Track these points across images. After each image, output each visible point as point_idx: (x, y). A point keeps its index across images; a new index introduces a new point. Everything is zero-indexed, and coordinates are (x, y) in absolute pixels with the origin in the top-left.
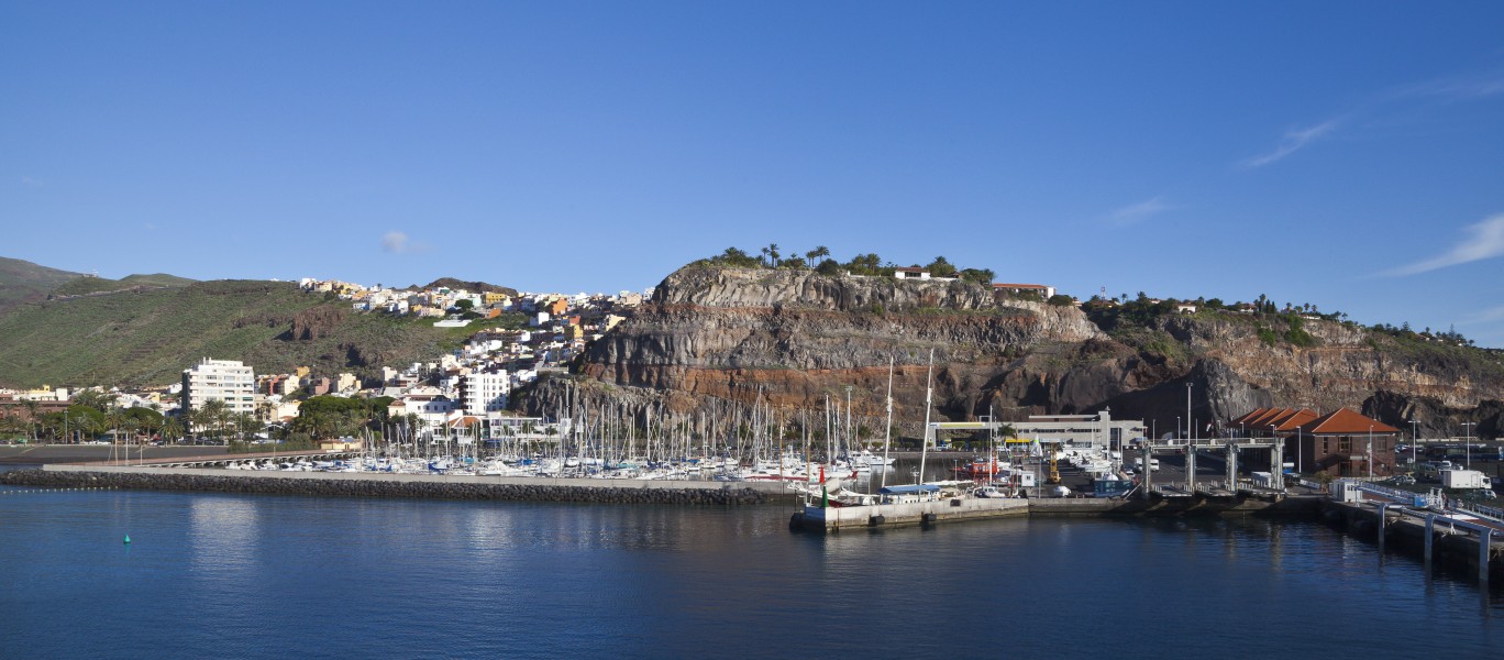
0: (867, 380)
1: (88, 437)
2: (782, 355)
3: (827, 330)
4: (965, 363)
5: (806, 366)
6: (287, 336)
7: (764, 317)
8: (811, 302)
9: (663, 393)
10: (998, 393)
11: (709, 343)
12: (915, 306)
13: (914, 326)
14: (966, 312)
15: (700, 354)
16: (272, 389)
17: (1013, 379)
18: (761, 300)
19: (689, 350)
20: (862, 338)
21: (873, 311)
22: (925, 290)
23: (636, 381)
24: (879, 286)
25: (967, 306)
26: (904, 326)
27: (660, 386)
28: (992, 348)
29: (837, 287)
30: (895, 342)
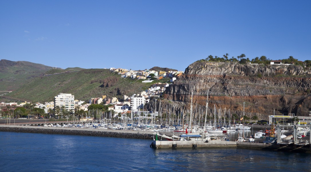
0: (253, 100)
1: (21, 117)
2: (224, 91)
3: (241, 83)
4: (291, 94)
5: (232, 95)
6: (102, 86)
7: (220, 78)
8: (236, 73)
9: (185, 104)
10: (300, 106)
11: (201, 87)
12: (275, 74)
13: (273, 81)
14: (294, 76)
15: (198, 91)
16: (95, 102)
17: (307, 101)
18: (219, 73)
19: (194, 89)
20: (253, 85)
21: (258, 76)
22: (279, 68)
23: (178, 100)
24: (261, 67)
25: (294, 74)
26: (269, 81)
27: (185, 101)
28: (302, 89)
29: (246, 68)
30: (265, 87)
